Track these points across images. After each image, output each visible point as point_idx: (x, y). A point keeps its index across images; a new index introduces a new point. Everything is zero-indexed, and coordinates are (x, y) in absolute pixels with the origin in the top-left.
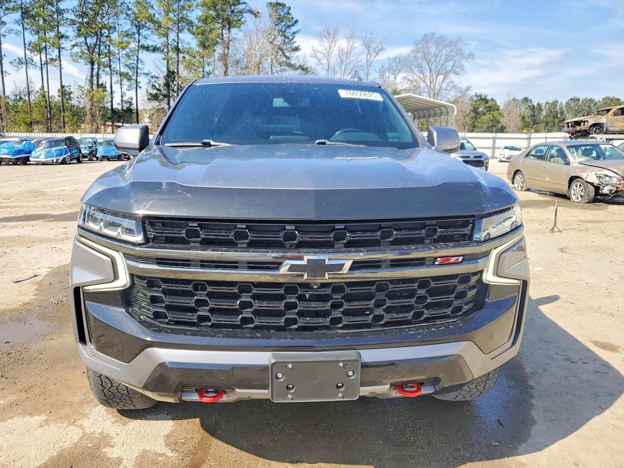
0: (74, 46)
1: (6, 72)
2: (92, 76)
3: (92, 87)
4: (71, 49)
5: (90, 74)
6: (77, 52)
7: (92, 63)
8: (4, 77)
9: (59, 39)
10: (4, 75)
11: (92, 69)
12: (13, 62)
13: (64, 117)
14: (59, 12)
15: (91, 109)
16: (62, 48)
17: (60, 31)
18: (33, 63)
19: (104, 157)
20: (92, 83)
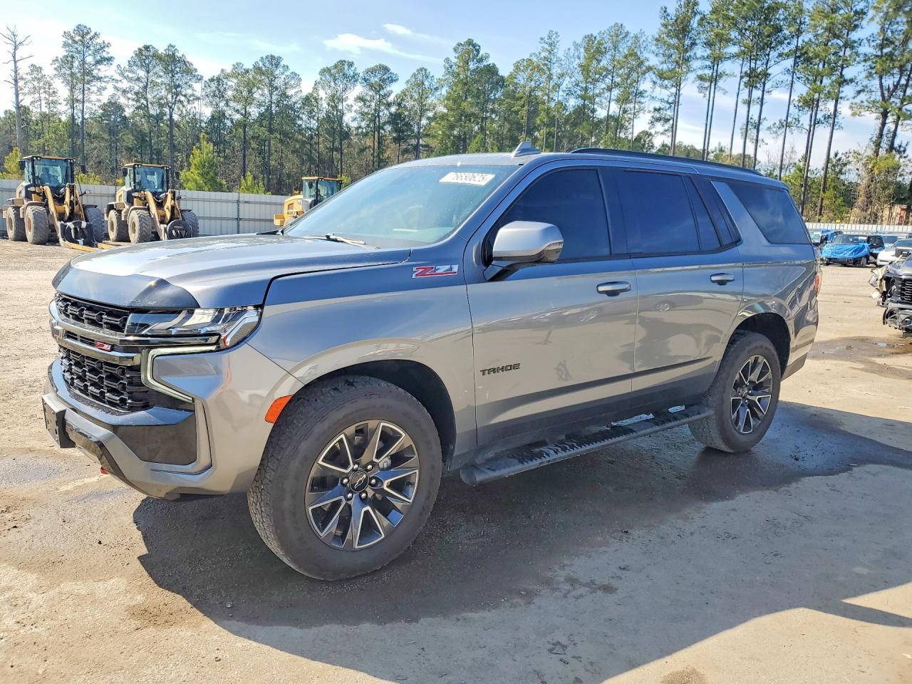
0: (859, 92)
1: (763, 140)
2: (881, 135)
3: (877, 152)
4: (854, 98)
5: (877, 132)
6: (862, 102)
7: (885, 115)
8: (758, 148)
9: (840, 86)
10: (758, 145)
11: (884, 124)
12: (772, 126)
13: (822, 199)
14: (849, 45)
15: (869, 187)
16: (841, 98)
17: (843, 73)
18: (799, 125)
19: (830, 259)
20: (878, 145)
